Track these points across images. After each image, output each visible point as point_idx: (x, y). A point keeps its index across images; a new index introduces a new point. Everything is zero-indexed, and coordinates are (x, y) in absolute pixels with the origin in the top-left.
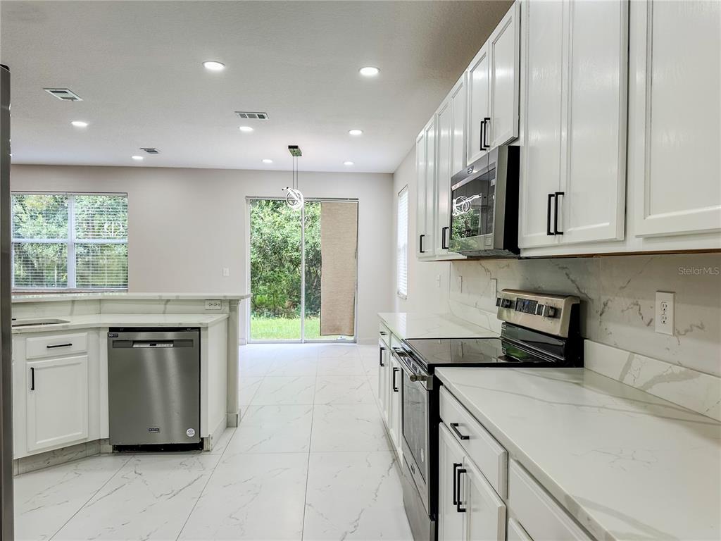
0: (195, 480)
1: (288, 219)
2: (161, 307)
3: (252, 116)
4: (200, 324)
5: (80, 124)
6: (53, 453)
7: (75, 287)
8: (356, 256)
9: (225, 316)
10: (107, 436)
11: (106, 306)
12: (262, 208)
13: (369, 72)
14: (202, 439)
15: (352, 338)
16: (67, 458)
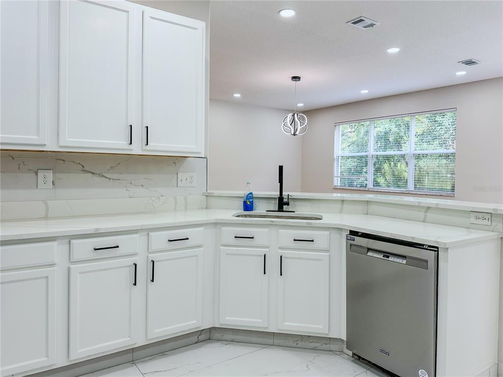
2: (421, 215)
4: (437, 242)
6: (302, 337)
7: (413, 189)
11: (373, 208)
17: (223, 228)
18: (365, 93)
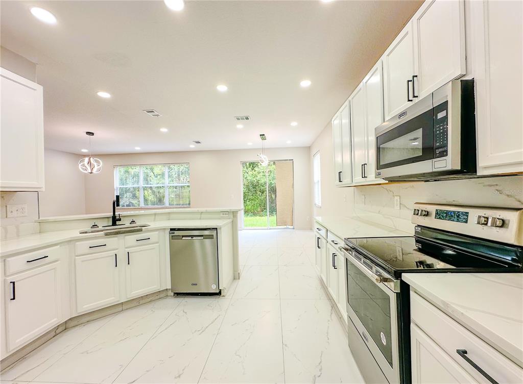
0: (216, 319)
1: (259, 173)
2: (199, 216)
3: (242, 119)
4: (217, 226)
5: (164, 130)
6: (142, 298)
7: (168, 205)
8: (293, 187)
9: (231, 220)
10: (170, 288)
11: (172, 216)
12: (247, 169)
13: (306, 83)
14: (221, 290)
15: (292, 227)
16: (149, 300)
17: (77, 243)
18: (138, 149)
